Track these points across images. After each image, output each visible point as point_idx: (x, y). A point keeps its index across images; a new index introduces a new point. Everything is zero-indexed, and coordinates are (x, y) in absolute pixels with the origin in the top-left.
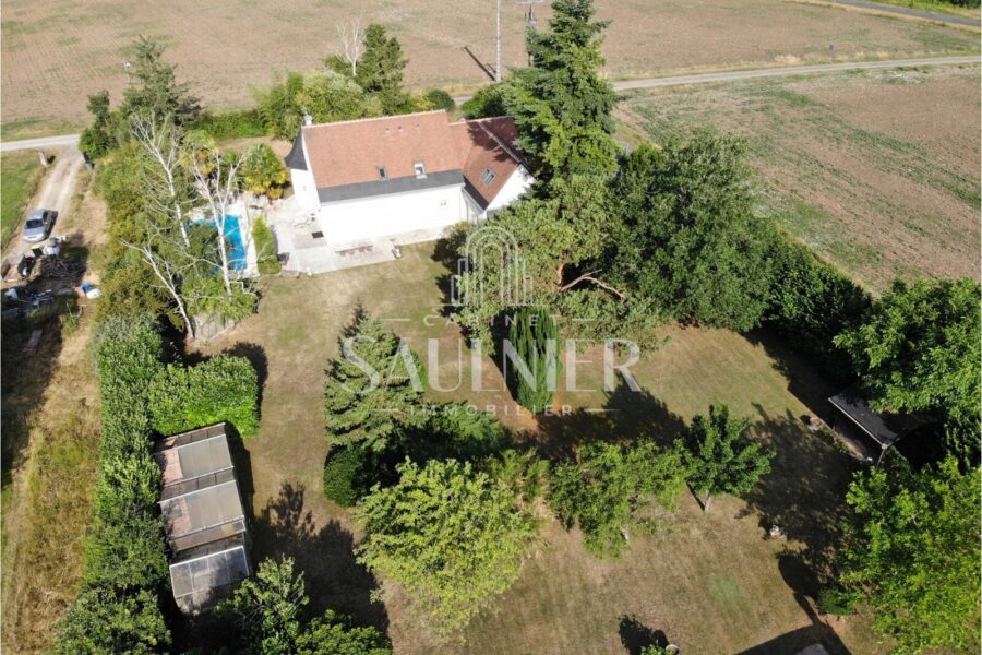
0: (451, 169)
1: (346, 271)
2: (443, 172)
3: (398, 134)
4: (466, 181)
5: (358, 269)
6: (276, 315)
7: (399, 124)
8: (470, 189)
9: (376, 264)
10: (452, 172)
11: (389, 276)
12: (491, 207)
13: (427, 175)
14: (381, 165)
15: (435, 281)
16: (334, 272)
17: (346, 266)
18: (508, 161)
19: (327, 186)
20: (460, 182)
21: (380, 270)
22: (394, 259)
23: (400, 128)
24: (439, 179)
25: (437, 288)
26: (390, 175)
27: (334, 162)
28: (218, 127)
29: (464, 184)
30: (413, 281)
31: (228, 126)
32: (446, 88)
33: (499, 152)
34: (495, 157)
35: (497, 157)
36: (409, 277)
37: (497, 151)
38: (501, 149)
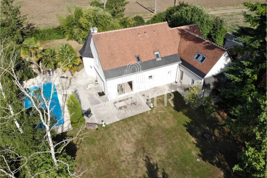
0: (173, 54)
1: (125, 121)
2: (169, 56)
3: (144, 36)
4: (182, 60)
5: (132, 118)
7: (145, 30)
8: (185, 64)
9: (141, 114)
11: (153, 124)
12: (206, 76)
13: (162, 58)
14: (137, 55)
15: (185, 129)
16: (118, 122)
17: (124, 118)
18: (216, 50)
19: (109, 68)
20: (179, 61)
21: (145, 118)
22: (150, 109)
23: (145, 33)
24: (168, 60)
25: (188, 134)
26: (143, 60)
27: (112, 54)
29: (181, 62)
30: (168, 127)
33: (207, 45)
34: (204, 47)
35: (206, 47)
36: (165, 123)
37: (205, 44)
38: (208, 43)
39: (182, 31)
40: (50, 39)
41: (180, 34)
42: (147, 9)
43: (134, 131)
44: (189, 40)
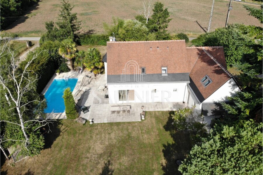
0: (183, 72)
1: (111, 124)
2: (177, 73)
3: (156, 50)
4: (191, 80)
5: (118, 124)
6: (60, 151)
7: (158, 45)
8: (192, 86)
9: (129, 123)
10: (183, 74)
11: (134, 134)
12: (206, 101)
13: (168, 74)
14: (143, 66)
15: (162, 148)
16: (104, 124)
17: (112, 121)
18: (223, 75)
19: (113, 74)
20: (187, 80)
21: (130, 127)
23: (158, 47)
24: (174, 78)
26: (147, 72)
28: (92, 40)
29: (189, 82)
30: (146, 141)
31: (96, 40)
32: (186, 33)
33: (217, 68)
34: (214, 70)
35: (215, 71)
36: (145, 138)
37: (216, 67)
38: (218, 67)
39: (202, 51)
40: (98, 45)
41: (198, 54)
42: (203, 29)
43: (113, 135)
44: (204, 62)
